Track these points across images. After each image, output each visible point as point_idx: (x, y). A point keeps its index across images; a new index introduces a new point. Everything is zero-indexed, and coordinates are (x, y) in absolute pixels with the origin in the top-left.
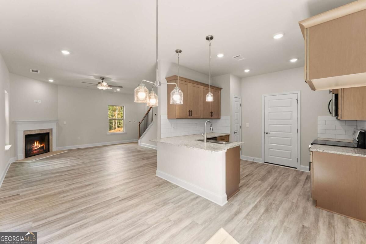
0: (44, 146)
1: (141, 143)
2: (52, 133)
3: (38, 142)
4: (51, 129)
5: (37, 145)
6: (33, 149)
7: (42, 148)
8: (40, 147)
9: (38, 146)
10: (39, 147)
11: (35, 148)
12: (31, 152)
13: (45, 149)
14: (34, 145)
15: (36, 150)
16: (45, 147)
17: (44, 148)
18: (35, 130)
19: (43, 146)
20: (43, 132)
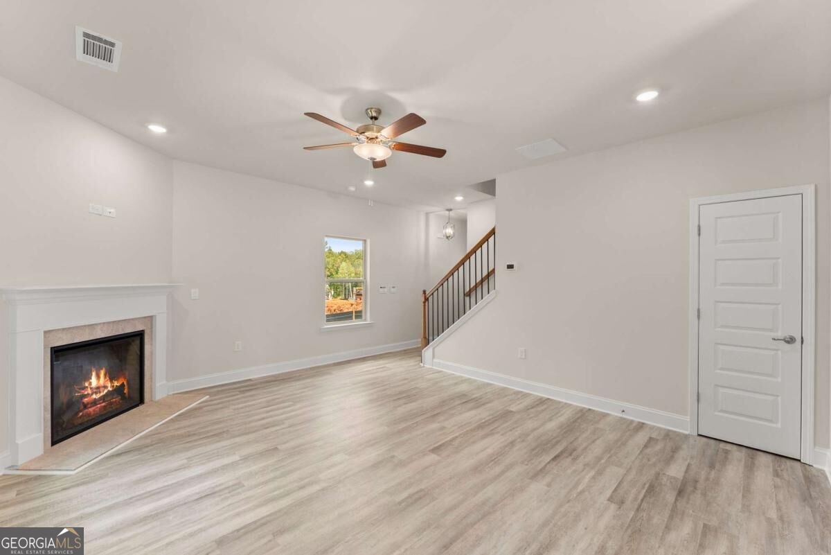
0: (125, 383)
1: (435, 360)
2: (152, 332)
3: (102, 373)
4: (150, 319)
5: (98, 383)
6: (86, 400)
7: (119, 391)
8: (110, 389)
9: (105, 387)
10: (106, 391)
11: (94, 396)
12: (77, 413)
13: (127, 395)
14: (87, 384)
15: (95, 402)
16: (126, 387)
17: (126, 391)
18: (92, 326)
19: (123, 385)
20: (121, 332)
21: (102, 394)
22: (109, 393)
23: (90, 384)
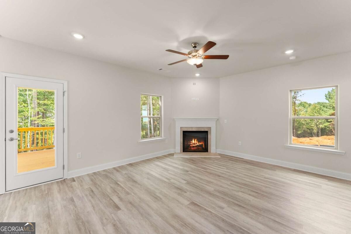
0: (203, 144)
2: (210, 132)
3: (196, 140)
4: (210, 128)
5: (194, 142)
6: (191, 145)
7: (201, 146)
8: (198, 144)
9: (197, 144)
10: (197, 145)
11: (193, 145)
12: (189, 148)
14: (191, 142)
15: (193, 147)
16: (204, 145)
17: (203, 147)
20: (200, 130)
21: (195, 145)
22: (197, 146)
23: (192, 142)
